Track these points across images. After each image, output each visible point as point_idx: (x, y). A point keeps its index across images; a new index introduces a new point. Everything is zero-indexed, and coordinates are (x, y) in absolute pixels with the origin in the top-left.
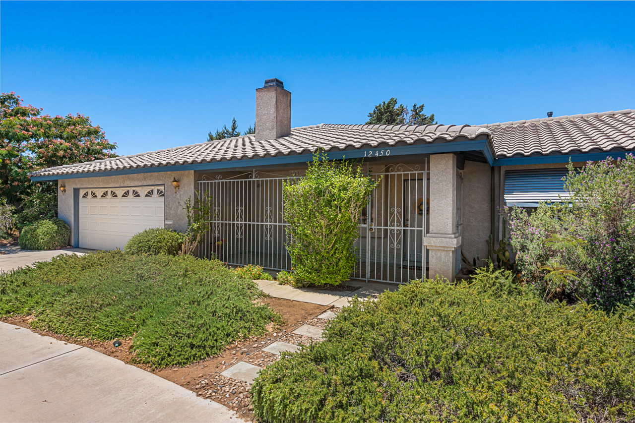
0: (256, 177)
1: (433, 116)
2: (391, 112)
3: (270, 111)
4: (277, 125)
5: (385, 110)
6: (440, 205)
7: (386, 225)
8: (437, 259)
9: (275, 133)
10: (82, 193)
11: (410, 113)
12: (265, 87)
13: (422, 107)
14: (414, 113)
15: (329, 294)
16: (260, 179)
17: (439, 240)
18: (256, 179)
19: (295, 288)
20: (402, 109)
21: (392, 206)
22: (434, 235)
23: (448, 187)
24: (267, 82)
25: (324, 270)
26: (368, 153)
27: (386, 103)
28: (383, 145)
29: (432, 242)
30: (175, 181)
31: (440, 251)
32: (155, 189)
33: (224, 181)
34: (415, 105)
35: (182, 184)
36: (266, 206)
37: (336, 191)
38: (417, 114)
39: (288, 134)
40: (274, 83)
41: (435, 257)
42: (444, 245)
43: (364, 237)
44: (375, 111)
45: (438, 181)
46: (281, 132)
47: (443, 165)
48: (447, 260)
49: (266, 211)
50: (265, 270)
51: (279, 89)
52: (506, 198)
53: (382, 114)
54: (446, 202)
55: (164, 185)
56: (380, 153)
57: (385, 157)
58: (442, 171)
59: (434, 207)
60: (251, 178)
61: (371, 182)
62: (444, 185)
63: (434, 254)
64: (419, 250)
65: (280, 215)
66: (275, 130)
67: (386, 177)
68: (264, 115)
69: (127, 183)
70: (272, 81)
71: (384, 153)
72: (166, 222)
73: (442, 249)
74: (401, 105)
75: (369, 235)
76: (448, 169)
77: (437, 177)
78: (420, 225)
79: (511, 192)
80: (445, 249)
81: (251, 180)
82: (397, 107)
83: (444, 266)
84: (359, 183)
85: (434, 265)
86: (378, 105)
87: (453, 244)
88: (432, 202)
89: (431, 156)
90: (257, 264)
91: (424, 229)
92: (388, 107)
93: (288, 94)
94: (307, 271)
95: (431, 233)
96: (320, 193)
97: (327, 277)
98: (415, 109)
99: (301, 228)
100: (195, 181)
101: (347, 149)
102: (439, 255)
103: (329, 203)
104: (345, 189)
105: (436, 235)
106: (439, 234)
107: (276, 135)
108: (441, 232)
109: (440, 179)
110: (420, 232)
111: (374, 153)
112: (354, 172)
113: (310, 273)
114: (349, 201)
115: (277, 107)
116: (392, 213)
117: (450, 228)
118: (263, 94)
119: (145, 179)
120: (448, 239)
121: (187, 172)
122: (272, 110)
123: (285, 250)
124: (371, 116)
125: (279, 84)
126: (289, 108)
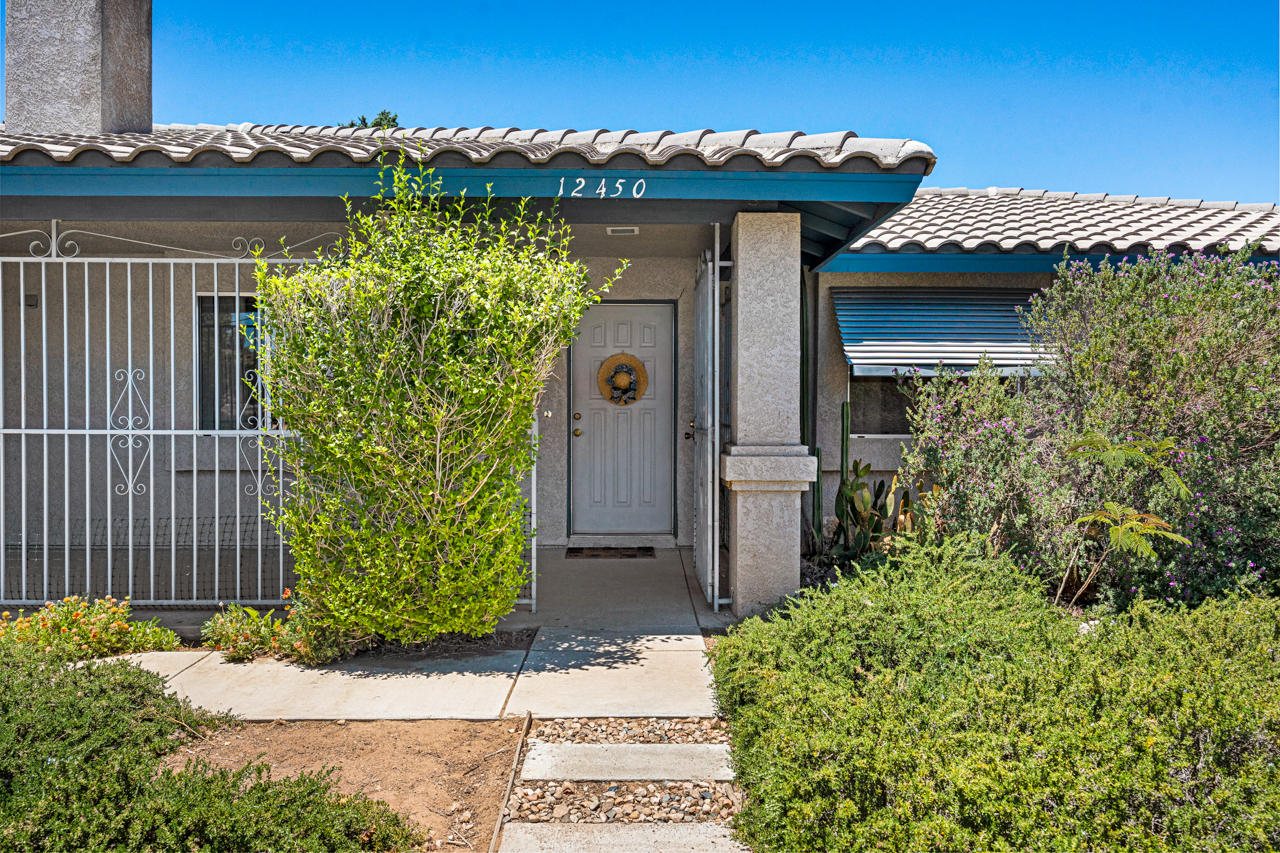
0: (64, 251)
3: (72, 31)
4: (104, 88)
6: (767, 360)
8: (759, 518)
9: (97, 116)
15: (461, 672)
16: (86, 260)
17: (769, 462)
18: (65, 260)
19: (309, 667)
22: (753, 448)
23: (789, 310)
26: (571, 185)
28: (628, 160)
29: (751, 470)
31: (769, 495)
39: (145, 130)
41: (753, 515)
42: (783, 478)
45: (760, 292)
46: (120, 116)
47: (776, 246)
48: (786, 518)
49: (119, 385)
50: (138, 612)
52: (851, 355)
54: (784, 352)
56: (611, 188)
57: (627, 202)
58: (773, 262)
59: (750, 366)
62: (778, 302)
63: (750, 506)
66: (96, 103)
68: (49, 41)
71: (627, 187)
73: (776, 488)
76: (788, 258)
77: (759, 279)
79: (856, 340)
80: (781, 488)
81: (42, 260)
83: (779, 537)
85: (750, 536)
87: (809, 473)
88: (746, 354)
89: (742, 218)
90: (99, 592)
95: (743, 445)
97: (453, 612)
101: (497, 161)
102: (765, 505)
105: (760, 449)
106: (768, 447)
107: (103, 121)
108: (770, 440)
109: (768, 285)
111: (593, 184)
113: (383, 604)
115: (104, 25)
120: (794, 460)
126: (147, 40)
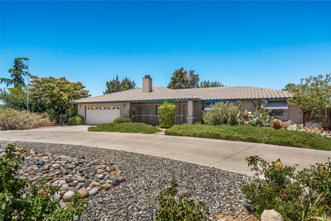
1: (198, 75)
2: (181, 73)
4: (149, 88)
5: (179, 72)
7: (179, 115)
10: (87, 108)
11: (189, 73)
12: (145, 77)
13: (193, 71)
14: (190, 73)
20: (186, 72)
21: (181, 111)
23: (191, 107)
24: (145, 76)
25: (167, 124)
26: (175, 100)
27: (180, 69)
29: (188, 118)
30: (124, 105)
32: (116, 107)
33: (140, 105)
34: (191, 70)
35: (126, 106)
36: (151, 111)
37: (169, 108)
38: (191, 74)
39: (152, 91)
40: (148, 77)
43: (175, 119)
44: (175, 73)
46: (150, 90)
47: (190, 103)
48: (191, 121)
49: (151, 113)
51: (149, 78)
53: (178, 74)
55: (120, 106)
60: (147, 104)
61: (176, 106)
63: (189, 120)
64: (186, 120)
65: (157, 113)
66: (148, 90)
67: (179, 105)
68: (145, 85)
69: (106, 105)
70: (147, 76)
71: (179, 100)
72: (121, 116)
74: (185, 71)
75: (176, 118)
78: (186, 115)
79: (206, 108)
80: (191, 119)
82: (184, 71)
84: (173, 106)
86: (176, 70)
91: (187, 116)
92: (180, 71)
93: (151, 79)
94: (163, 125)
96: (166, 109)
98: (191, 72)
99: (162, 116)
100: (130, 105)
101: (171, 99)
103: (168, 111)
104: (171, 108)
106: (190, 116)
110: (186, 116)
111: (177, 100)
112: (173, 104)
114: (172, 110)
116: (180, 112)
117: (192, 115)
118: (145, 79)
119: (113, 104)
121: (127, 103)
122: (148, 84)
123: (158, 121)
124: (173, 74)
125: (149, 76)
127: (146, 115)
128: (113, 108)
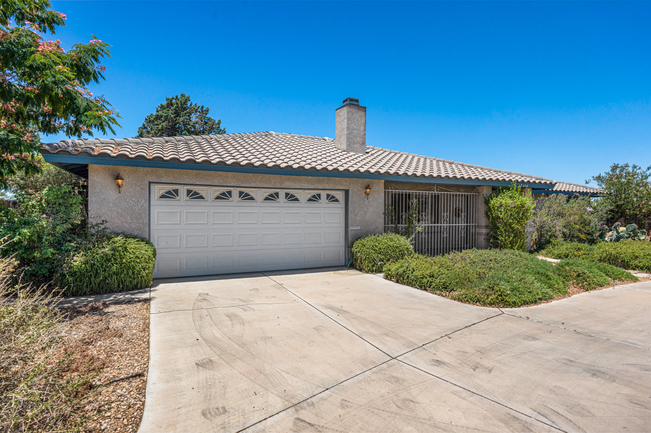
0: (437, 191)
10: (158, 191)
30: (368, 188)
32: (324, 193)
35: (371, 191)
55: (347, 190)
60: (433, 191)
68: (355, 129)
72: (352, 229)
118: (354, 110)
121: (376, 181)
127: (456, 223)
128: (309, 196)
